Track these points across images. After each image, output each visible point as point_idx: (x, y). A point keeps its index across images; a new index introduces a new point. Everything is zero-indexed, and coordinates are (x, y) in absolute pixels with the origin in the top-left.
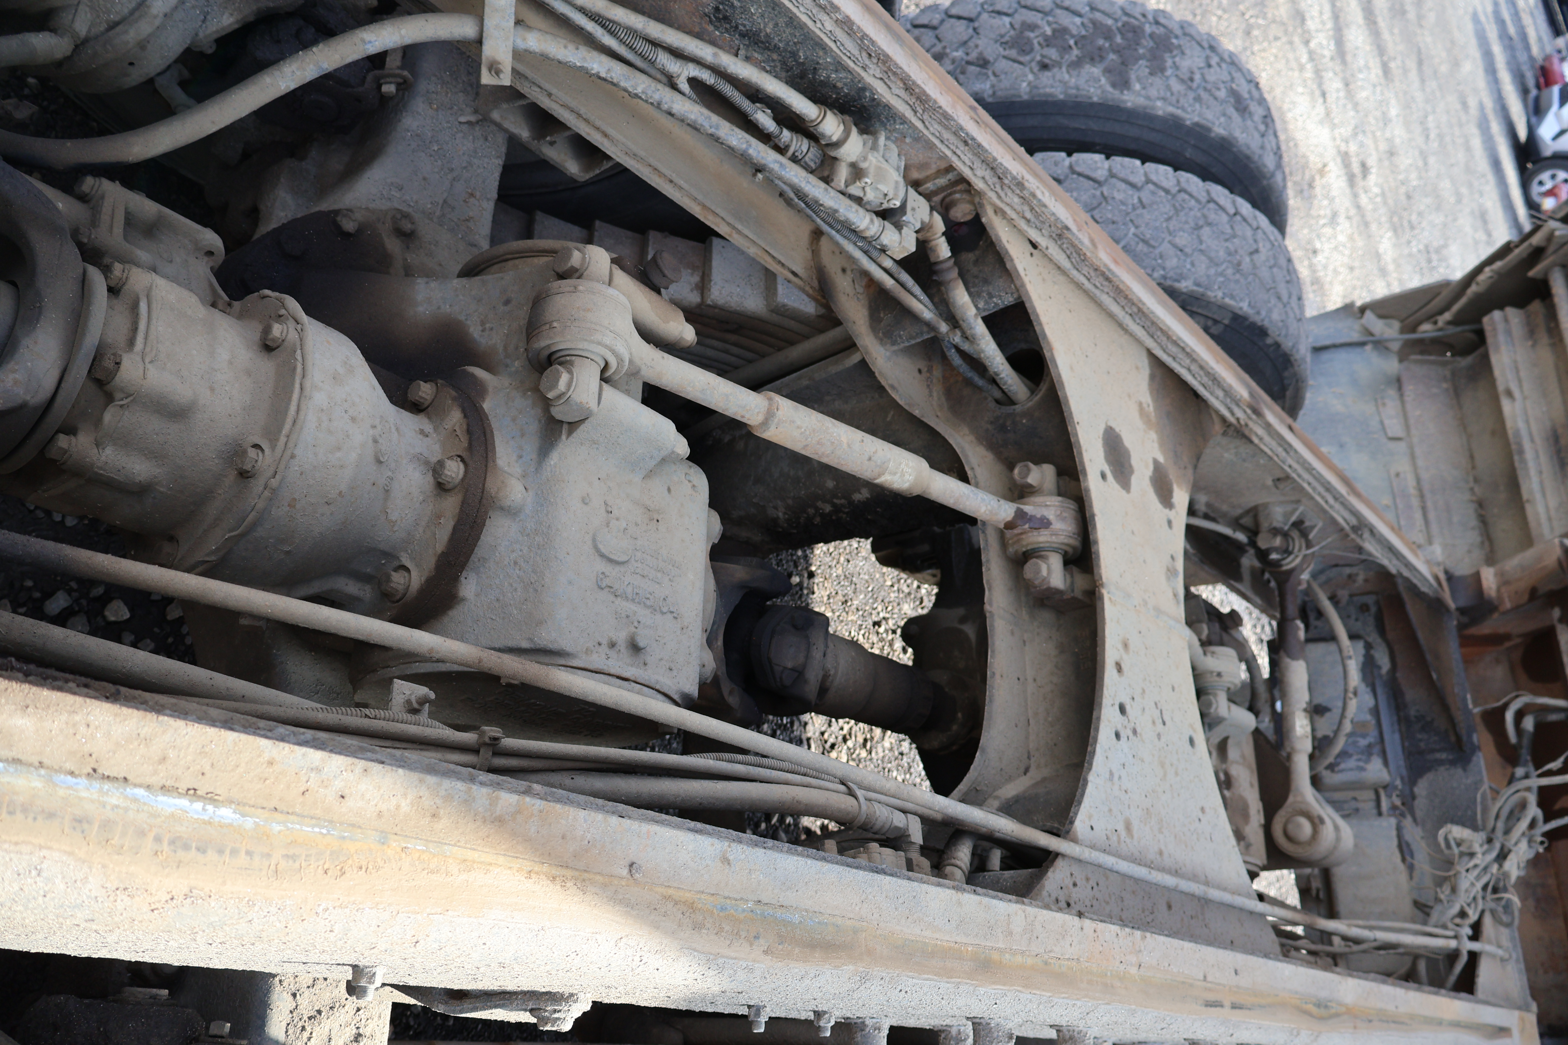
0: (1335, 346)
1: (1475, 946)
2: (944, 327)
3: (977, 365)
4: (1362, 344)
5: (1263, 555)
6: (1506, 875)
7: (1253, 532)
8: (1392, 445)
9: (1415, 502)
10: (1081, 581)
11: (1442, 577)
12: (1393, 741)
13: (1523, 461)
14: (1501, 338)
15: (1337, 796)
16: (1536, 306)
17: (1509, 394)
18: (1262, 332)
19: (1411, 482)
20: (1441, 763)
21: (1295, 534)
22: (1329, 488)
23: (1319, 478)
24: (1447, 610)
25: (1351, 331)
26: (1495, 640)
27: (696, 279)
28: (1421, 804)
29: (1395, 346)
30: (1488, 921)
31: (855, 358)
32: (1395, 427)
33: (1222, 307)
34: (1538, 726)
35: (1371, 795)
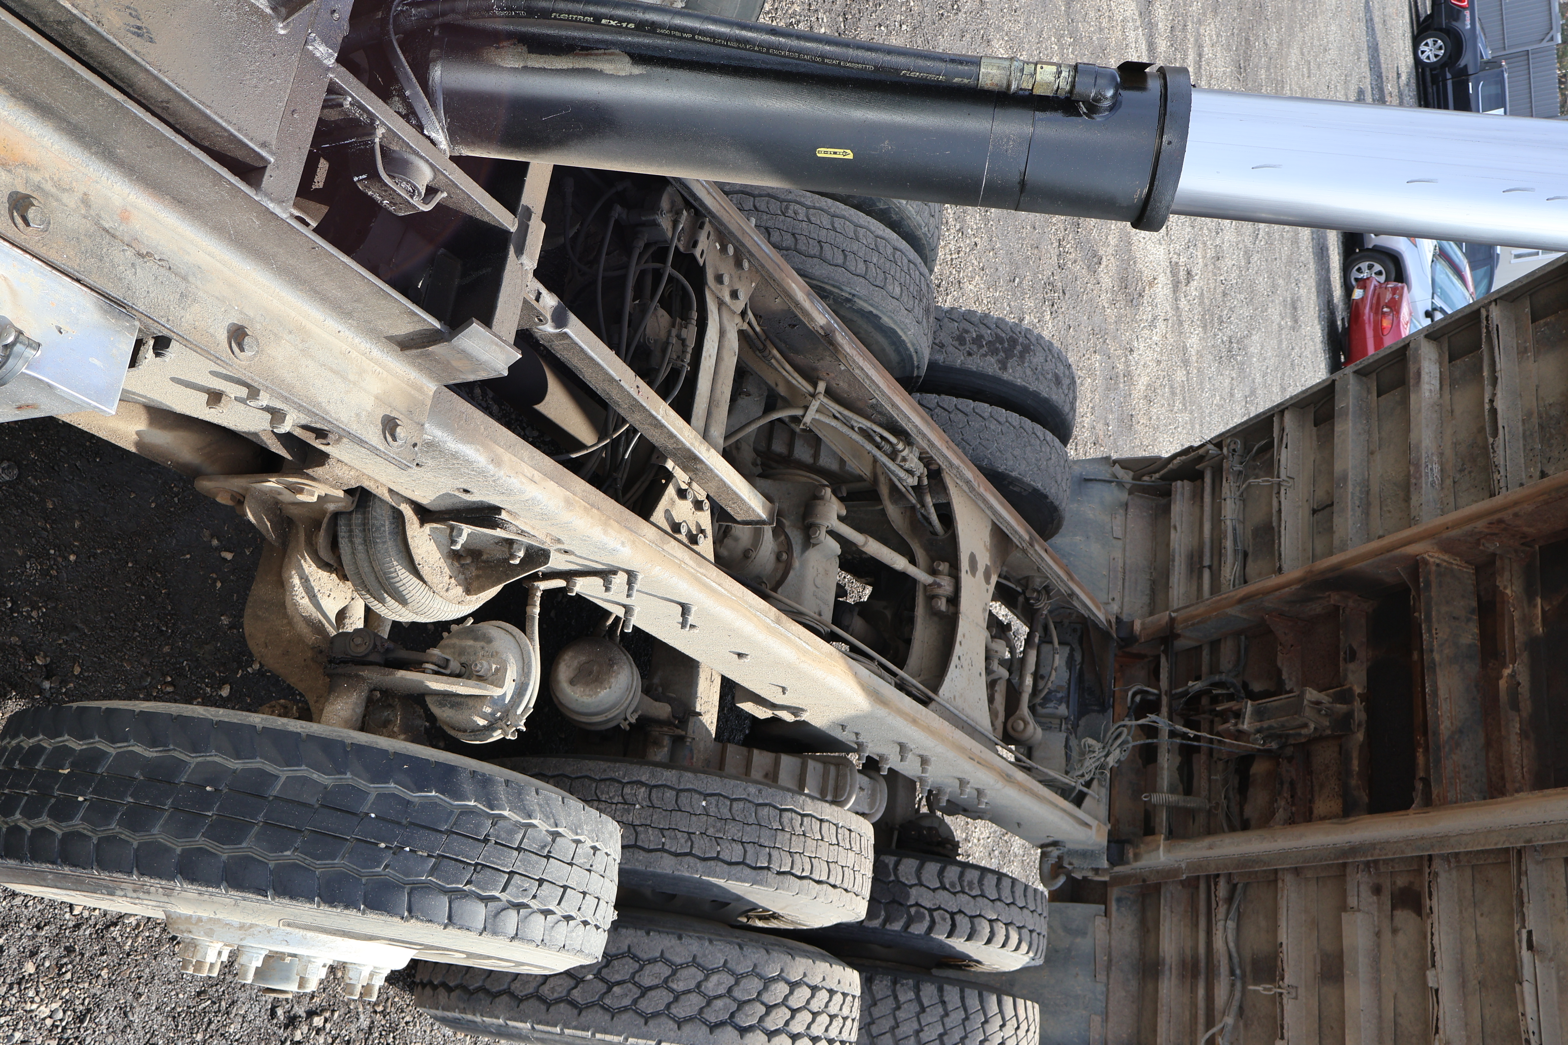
0: (1096, 480)
1: (1085, 790)
2: (919, 506)
3: (927, 519)
4: (1110, 482)
5: (1027, 600)
6: (1107, 764)
7: (1026, 587)
8: (1115, 542)
9: (1120, 575)
10: (952, 609)
11: (1113, 620)
12: (1074, 697)
13: (1173, 566)
14: (1178, 496)
15: (1043, 720)
16: (1198, 482)
17: (1175, 528)
18: (1046, 497)
19: (1121, 564)
20: (1094, 711)
21: (1044, 592)
22: (1059, 577)
23: (1055, 573)
24: (1112, 638)
25: (1105, 472)
26: (1140, 656)
27: (812, 452)
28: (1080, 729)
29: (1128, 486)
30: (1095, 783)
31: (880, 507)
32: (1118, 532)
33: (1029, 485)
34: (1142, 700)
35: (1058, 721)
